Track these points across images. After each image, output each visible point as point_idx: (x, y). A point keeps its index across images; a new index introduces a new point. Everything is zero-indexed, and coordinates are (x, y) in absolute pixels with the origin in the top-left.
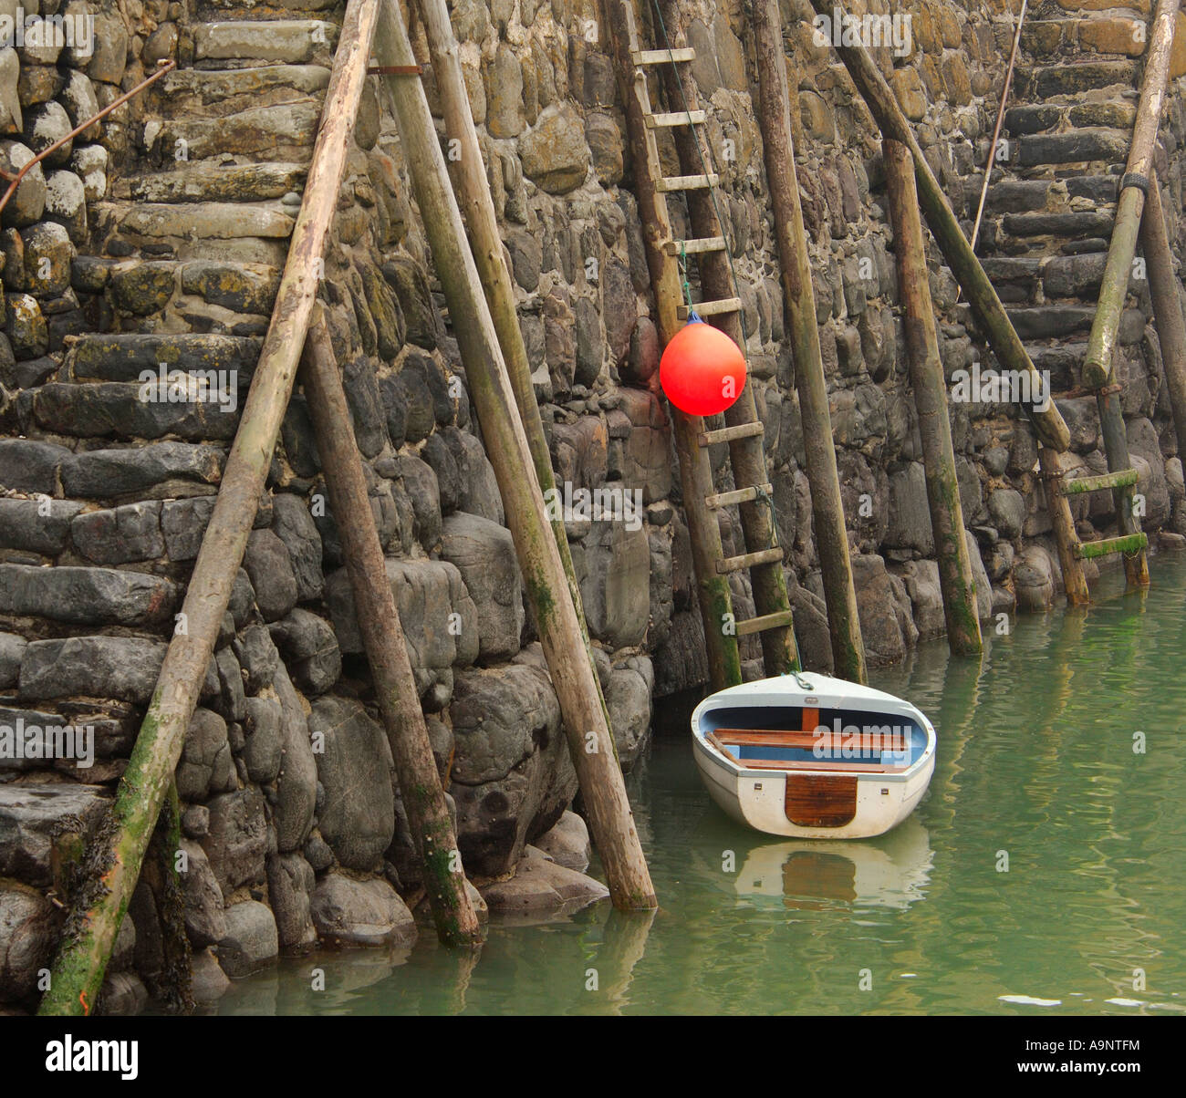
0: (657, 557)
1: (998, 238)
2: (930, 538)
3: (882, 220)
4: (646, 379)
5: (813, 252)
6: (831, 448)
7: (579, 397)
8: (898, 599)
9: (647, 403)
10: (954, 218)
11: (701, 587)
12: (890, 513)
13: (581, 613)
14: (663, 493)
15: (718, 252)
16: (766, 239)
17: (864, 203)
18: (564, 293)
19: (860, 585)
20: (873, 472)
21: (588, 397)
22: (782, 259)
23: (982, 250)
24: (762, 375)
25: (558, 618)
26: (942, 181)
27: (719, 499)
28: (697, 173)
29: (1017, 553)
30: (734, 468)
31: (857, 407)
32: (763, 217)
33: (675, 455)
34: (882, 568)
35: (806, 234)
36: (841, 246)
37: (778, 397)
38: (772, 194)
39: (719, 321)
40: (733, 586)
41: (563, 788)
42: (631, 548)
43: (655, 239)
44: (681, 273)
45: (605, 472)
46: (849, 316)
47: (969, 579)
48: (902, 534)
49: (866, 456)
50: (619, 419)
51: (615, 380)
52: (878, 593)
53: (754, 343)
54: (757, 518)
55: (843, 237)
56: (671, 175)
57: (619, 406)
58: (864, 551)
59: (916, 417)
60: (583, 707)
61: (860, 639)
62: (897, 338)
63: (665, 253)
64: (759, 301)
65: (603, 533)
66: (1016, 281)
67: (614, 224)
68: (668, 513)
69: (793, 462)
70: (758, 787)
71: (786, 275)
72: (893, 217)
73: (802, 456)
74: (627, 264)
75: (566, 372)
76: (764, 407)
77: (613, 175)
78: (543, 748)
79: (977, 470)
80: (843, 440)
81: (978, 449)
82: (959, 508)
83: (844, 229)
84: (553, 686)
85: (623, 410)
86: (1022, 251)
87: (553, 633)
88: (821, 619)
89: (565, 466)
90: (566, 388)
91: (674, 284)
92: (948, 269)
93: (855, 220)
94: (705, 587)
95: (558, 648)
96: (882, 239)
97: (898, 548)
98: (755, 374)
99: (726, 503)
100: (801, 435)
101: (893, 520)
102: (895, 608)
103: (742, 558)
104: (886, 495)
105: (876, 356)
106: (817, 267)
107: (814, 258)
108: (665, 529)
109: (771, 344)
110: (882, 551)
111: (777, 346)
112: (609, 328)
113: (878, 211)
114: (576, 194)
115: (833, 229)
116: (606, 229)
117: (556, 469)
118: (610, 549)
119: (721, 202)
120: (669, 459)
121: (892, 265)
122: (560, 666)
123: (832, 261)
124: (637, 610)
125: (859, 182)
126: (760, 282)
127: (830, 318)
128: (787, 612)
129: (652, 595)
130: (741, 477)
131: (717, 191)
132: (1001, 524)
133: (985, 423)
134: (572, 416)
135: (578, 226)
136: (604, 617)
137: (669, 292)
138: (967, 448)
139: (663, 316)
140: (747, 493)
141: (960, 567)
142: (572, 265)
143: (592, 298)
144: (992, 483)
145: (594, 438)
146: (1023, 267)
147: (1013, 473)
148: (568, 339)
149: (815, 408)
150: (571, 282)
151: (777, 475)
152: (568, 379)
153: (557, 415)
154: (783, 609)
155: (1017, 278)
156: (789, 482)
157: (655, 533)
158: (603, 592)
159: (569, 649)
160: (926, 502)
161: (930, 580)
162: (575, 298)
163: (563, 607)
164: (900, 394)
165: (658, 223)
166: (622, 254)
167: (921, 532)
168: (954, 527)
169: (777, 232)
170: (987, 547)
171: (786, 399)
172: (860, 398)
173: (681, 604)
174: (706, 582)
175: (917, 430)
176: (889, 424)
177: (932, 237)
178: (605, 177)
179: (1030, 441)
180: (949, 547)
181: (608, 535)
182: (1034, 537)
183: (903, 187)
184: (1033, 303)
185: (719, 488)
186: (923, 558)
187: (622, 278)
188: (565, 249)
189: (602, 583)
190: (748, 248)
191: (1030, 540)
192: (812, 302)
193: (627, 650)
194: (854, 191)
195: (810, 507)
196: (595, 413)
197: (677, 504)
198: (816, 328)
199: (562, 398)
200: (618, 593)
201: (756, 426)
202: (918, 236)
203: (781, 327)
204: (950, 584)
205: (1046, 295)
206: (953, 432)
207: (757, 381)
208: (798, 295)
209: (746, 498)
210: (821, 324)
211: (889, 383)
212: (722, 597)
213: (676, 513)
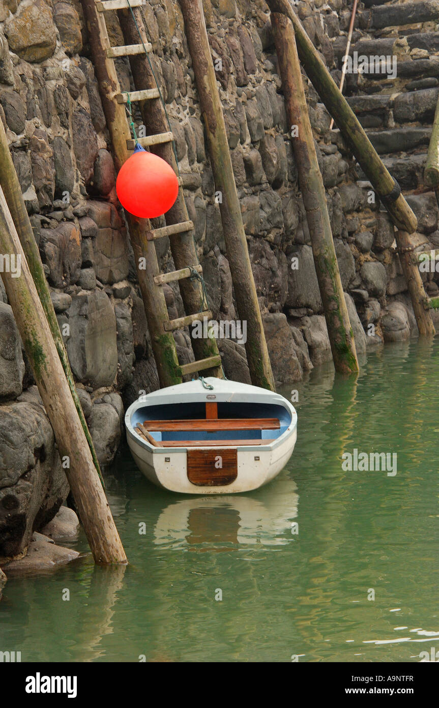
0: (121, 321)
1: (359, 81)
2: (319, 299)
3: (273, 72)
4: (107, 194)
5: (224, 97)
6: (244, 237)
7: (59, 209)
8: (298, 344)
9: (108, 211)
10: (326, 69)
11: (154, 341)
12: (289, 283)
13: (67, 364)
14: (123, 275)
15: (154, 100)
16: (189, 88)
17: (260, 60)
18: (44, 134)
19: (270, 335)
20: (275, 254)
21: (65, 209)
22: (202, 102)
23: (348, 91)
24: (191, 188)
25: (48, 367)
26: (317, 42)
27: (163, 278)
28: (136, 42)
29: (382, 307)
30: (174, 255)
31: (262, 207)
32: (186, 73)
33: (131, 247)
34: (286, 323)
35: (217, 85)
36: (244, 91)
37: (203, 202)
38: (191, 56)
39: (157, 149)
40: (177, 340)
41: (59, 490)
42: (102, 316)
43: (108, 92)
44: (128, 116)
45: (80, 262)
46: (252, 142)
47: (348, 327)
48: (299, 297)
49: (269, 242)
50: (88, 223)
51: (84, 195)
52: (283, 341)
53: (184, 165)
54: (192, 290)
55: (245, 85)
56: (118, 45)
57: (88, 214)
58: (272, 311)
59: (304, 212)
60: (70, 430)
61: (271, 374)
62: (288, 156)
63: (116, 102)
64: (186, 134)
65: (81, 306)
66: (373, 112)
67: (78, 82)
68: (128, 290)
69: (217, 249)
70: (167, 460)
71: (205, 114)
72: (281, 69)
73: (223, 244)
74: (88, 111)
75: (48, 191)
76: (194, 210)
77: (76, 47)
78: (42, 461)
79: (351, 249)
80: (252, 232)
81: (351, 234)
82: (339, 277)
83: (245, 79)
84: (47, 416)
85: (91, 217)
86: (377, 90)
87: (45, 378)
88: (243, 361)
89: (50, 259)
90: (49, 203)
91: (123, 123)
92: (323, 105)
93: (253, 72)
94: (157, 342)
95: (49, 388)
96: (274, 85)
97: (297, 307)
98: (186, 187)
99: (169, 280)
100: (221, 229)
101: (292, 288)
102: (296, 351)
103: (182, 319)
104: (286, 270)
105: (273, 170)
106: (227, 107)
107: (225, 102)
108: (126, 301)
109: (196, 165)
110: (285, 310)
111: (201, 166)
112: (78, 158)
113: (270, 65)
114: (49, 62)
115: (237, 79)
116: (72, 87)
117: (44, 260)
118: (86, 317)
119: (155, 63)
120: (126, 249)
121: (281, 104)
122: (51, 402)
123: (238, 103)
124: (108, 360)
125: (255, 45)
126: (186, 120)
127: (239, 144)
128: (218, 357)
129: (118, 349)
130: (179, 261)
131: (151, 55)
132: (370, 287)
133: (355, 214)
134: (54, 223)
135: (52, 85)
136: (84, 366)
137: (120, 130)
138: (343, 234)
139: (117, 148)
140: (184, 272)
141: (341, 319)
142: (49, 114)
143: (64, 137)
144: (363, 258)
145: (71, 238)
146: (378, 102)
147: (377, 250)
148: (49, 167)
149: (230, 209)
150: (48, 126)
151: (206, 259)
152: (50, 196)
153: (43, 222)
154: (214, 354)
155: (375, 110)
156: (215, 263)
157: (119, 304)
158: (83, 349)
159: (58, 389)
160: (315, 273)
161: (321, 330)
162: (52, 137)
163: (52, 359)
164: (292, 197)
165: (110, 80)
166: (85, 104)
167: (313, 297)
168: (336, 290)
169: (197, 83)
170: (361, 304)
171: (210, 204)
172: (263, 201)
173: (140, 354)
174: (157, 338)
175: (306, 223)
176: (285, 219)
177: (310, 82)
178: (70, 49)
179: (388, 226)
180: (333, 305)
181: (85, 307)
182: (394, 295)
183: (287, 47)
184: (386, 127)
185: (164, 269)
186: (315, 313)
187: (86, 122)
188: (43, 102)
189: (82, 342)
190: (176, 95)
191: (392, 297)
192: (225, 132)
193: (103, 389)
194: (251, 52)
195: (231, 280)
196: (71, 220)
197: (134, 283)
198: (228, 151)
199: (46, 210)
200: (94, 349)
201: (188, 224)
202: (299, 82)
203: (203, 152)
204: (334, 331)
205: (396, 120)
206: (332, 223)
207: (187, 192)
208: (215, 128)
209: (183, 276)
210: (232, 148)
211: (283, 189)
212: (169, 348)
213: (133, 289)
